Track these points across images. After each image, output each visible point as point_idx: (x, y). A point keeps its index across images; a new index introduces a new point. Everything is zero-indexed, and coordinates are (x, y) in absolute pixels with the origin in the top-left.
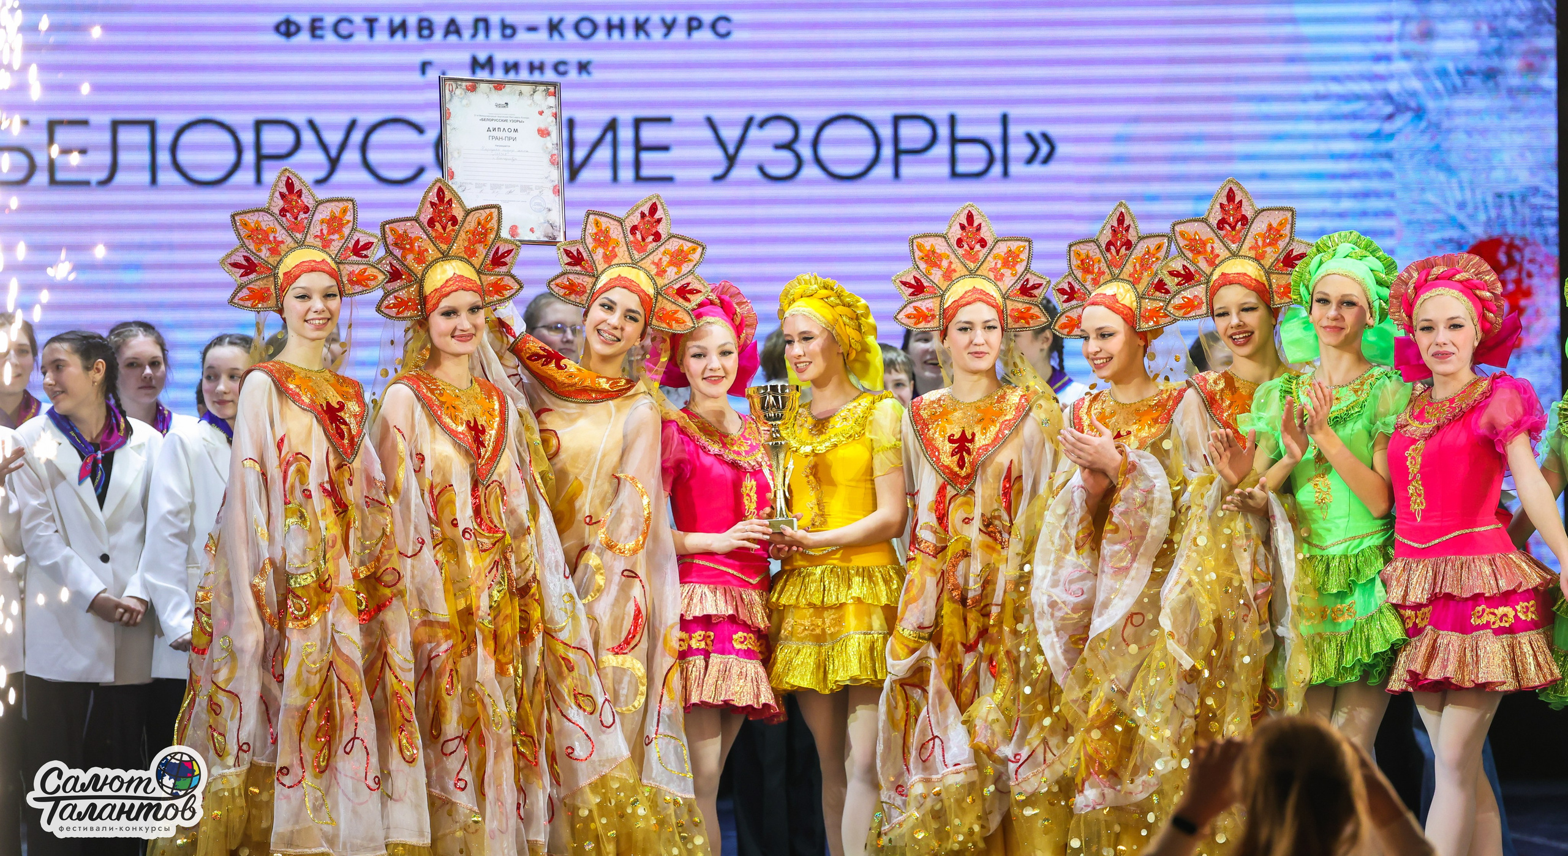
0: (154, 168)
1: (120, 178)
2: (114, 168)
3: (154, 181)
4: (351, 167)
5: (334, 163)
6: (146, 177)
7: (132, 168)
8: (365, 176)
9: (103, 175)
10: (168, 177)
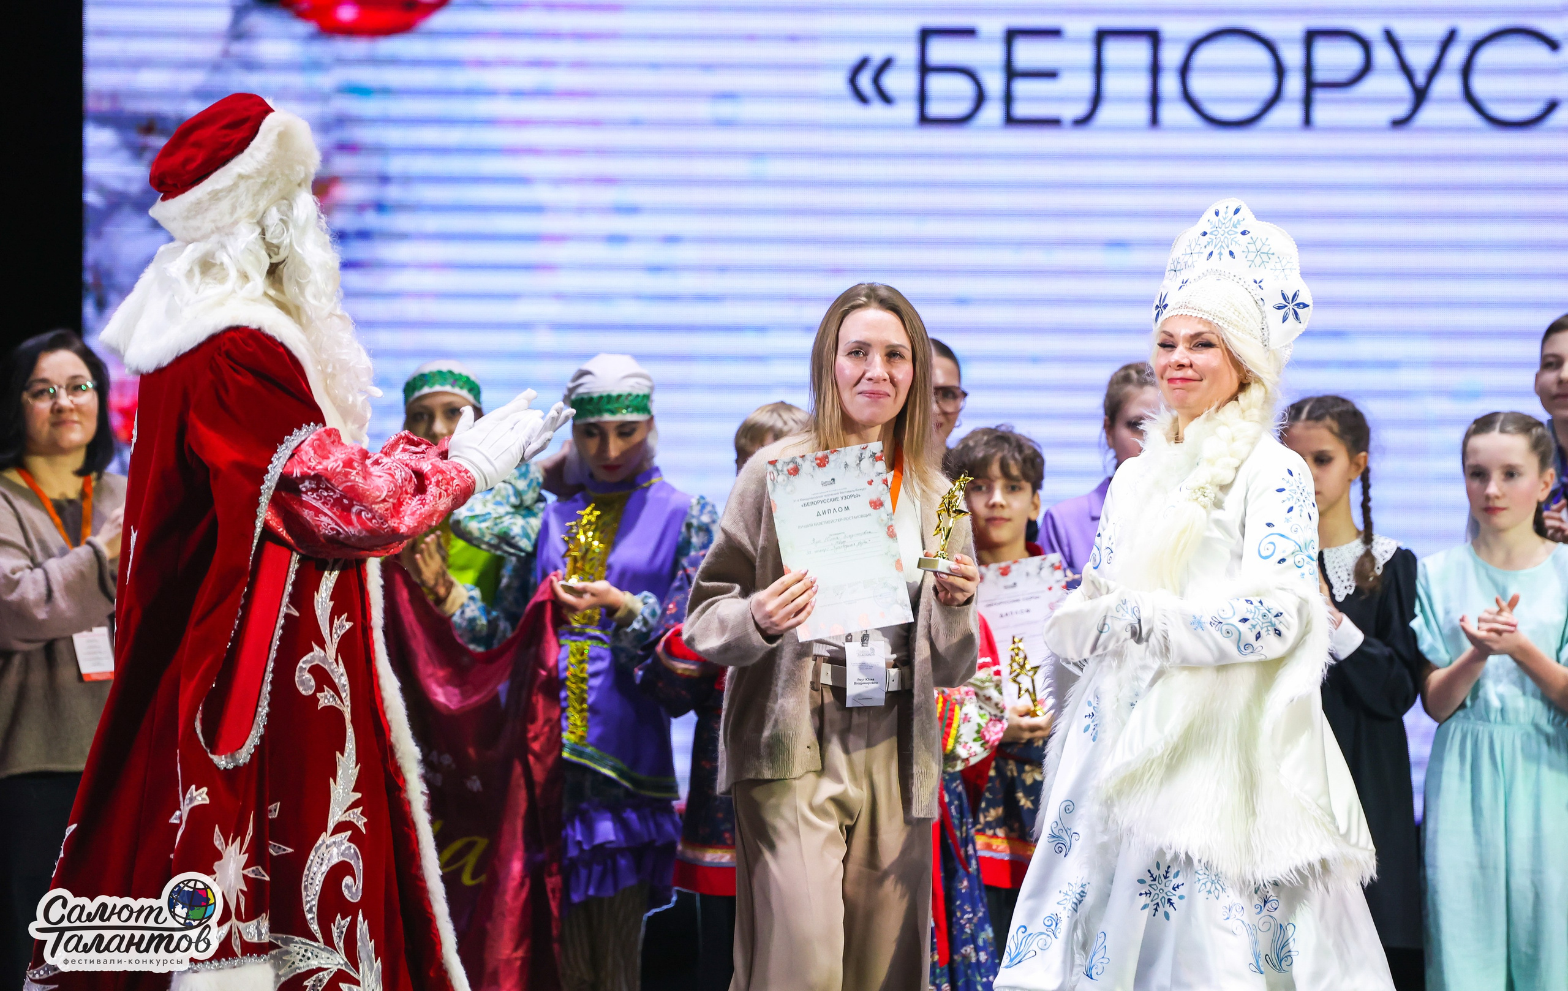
0: (1155, 99)
1: (1106, 114)
2: (1097, 99)
3: (1154, 121)
4: (1446, 100)
5: (1420, 96)
6: (1142, 113)
7: (1127, 100)
8: (1466, 115)
9: (1080, 109)
10: (1174, 112)
